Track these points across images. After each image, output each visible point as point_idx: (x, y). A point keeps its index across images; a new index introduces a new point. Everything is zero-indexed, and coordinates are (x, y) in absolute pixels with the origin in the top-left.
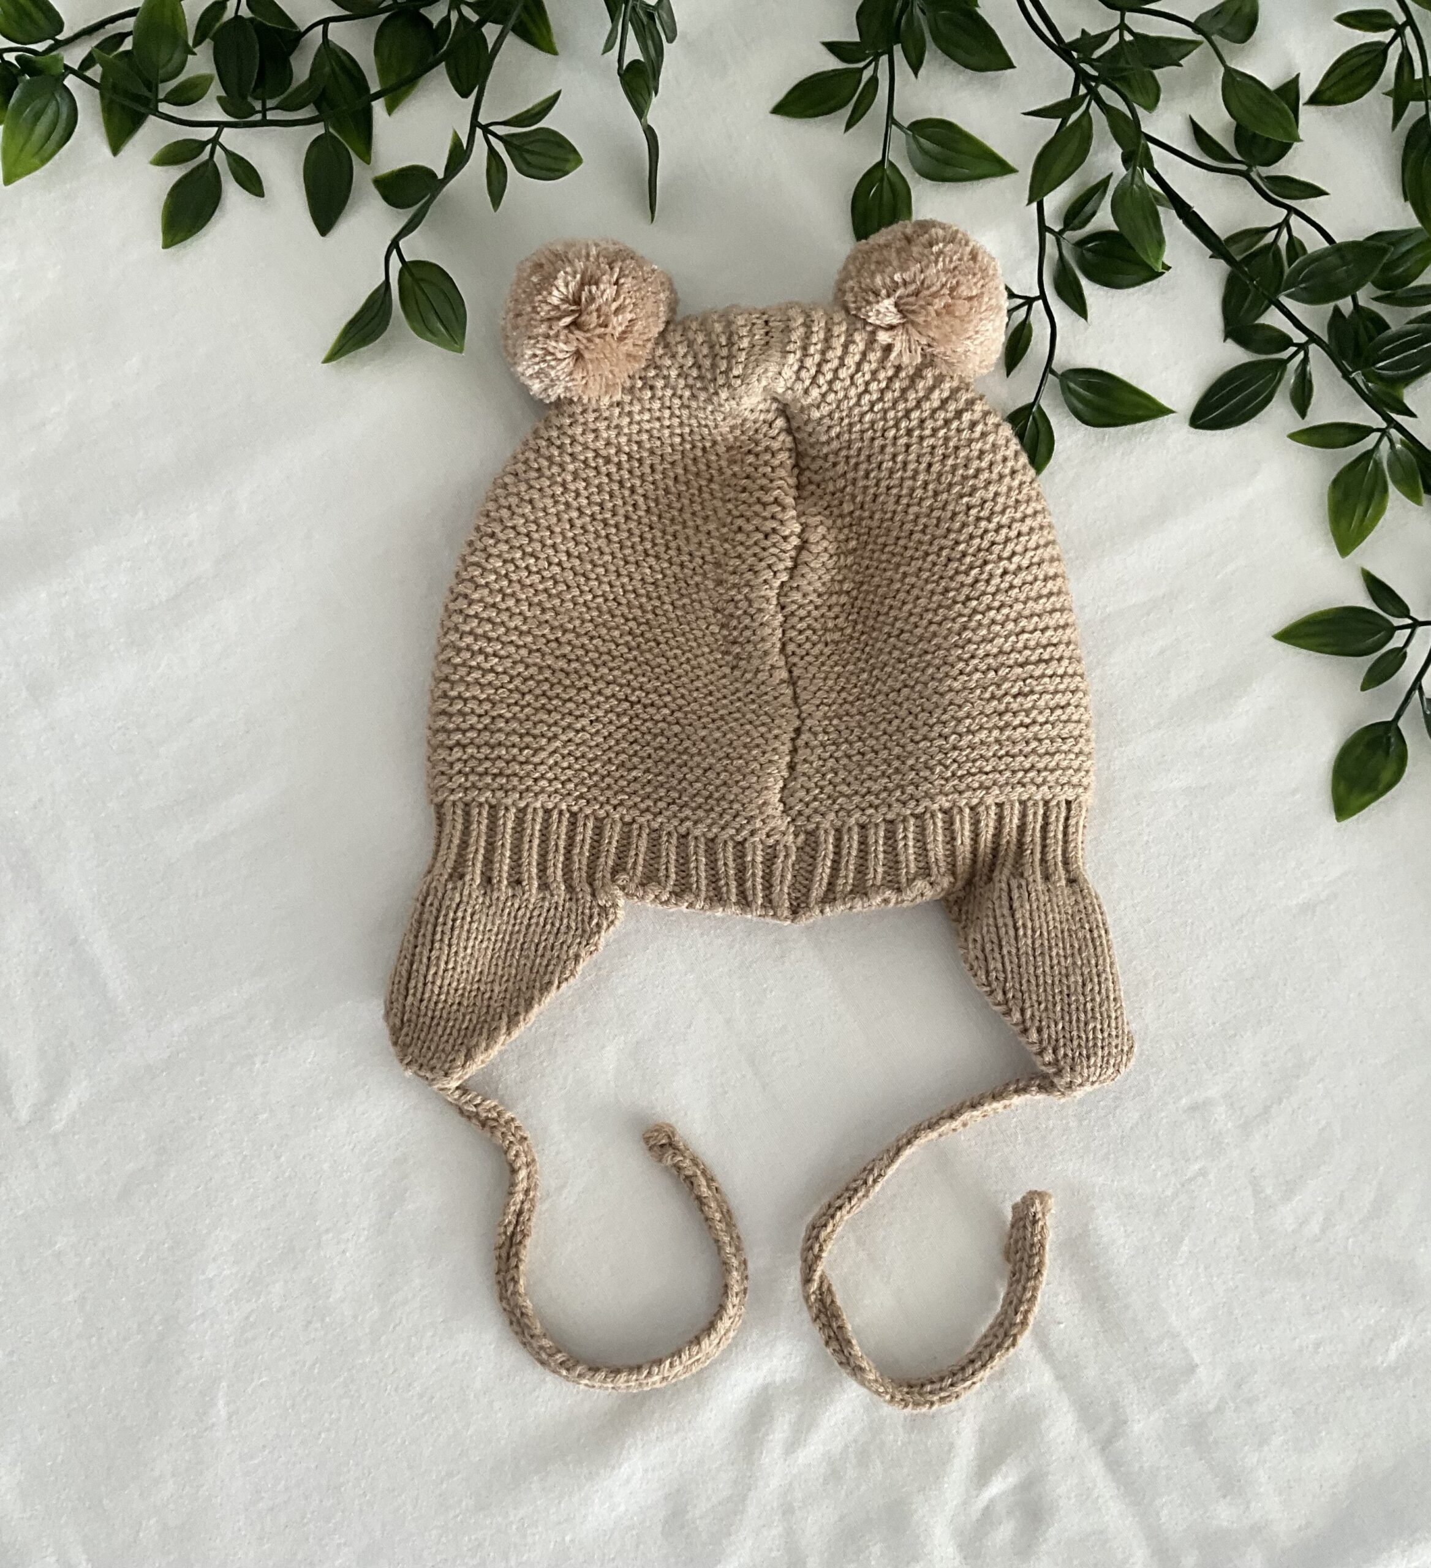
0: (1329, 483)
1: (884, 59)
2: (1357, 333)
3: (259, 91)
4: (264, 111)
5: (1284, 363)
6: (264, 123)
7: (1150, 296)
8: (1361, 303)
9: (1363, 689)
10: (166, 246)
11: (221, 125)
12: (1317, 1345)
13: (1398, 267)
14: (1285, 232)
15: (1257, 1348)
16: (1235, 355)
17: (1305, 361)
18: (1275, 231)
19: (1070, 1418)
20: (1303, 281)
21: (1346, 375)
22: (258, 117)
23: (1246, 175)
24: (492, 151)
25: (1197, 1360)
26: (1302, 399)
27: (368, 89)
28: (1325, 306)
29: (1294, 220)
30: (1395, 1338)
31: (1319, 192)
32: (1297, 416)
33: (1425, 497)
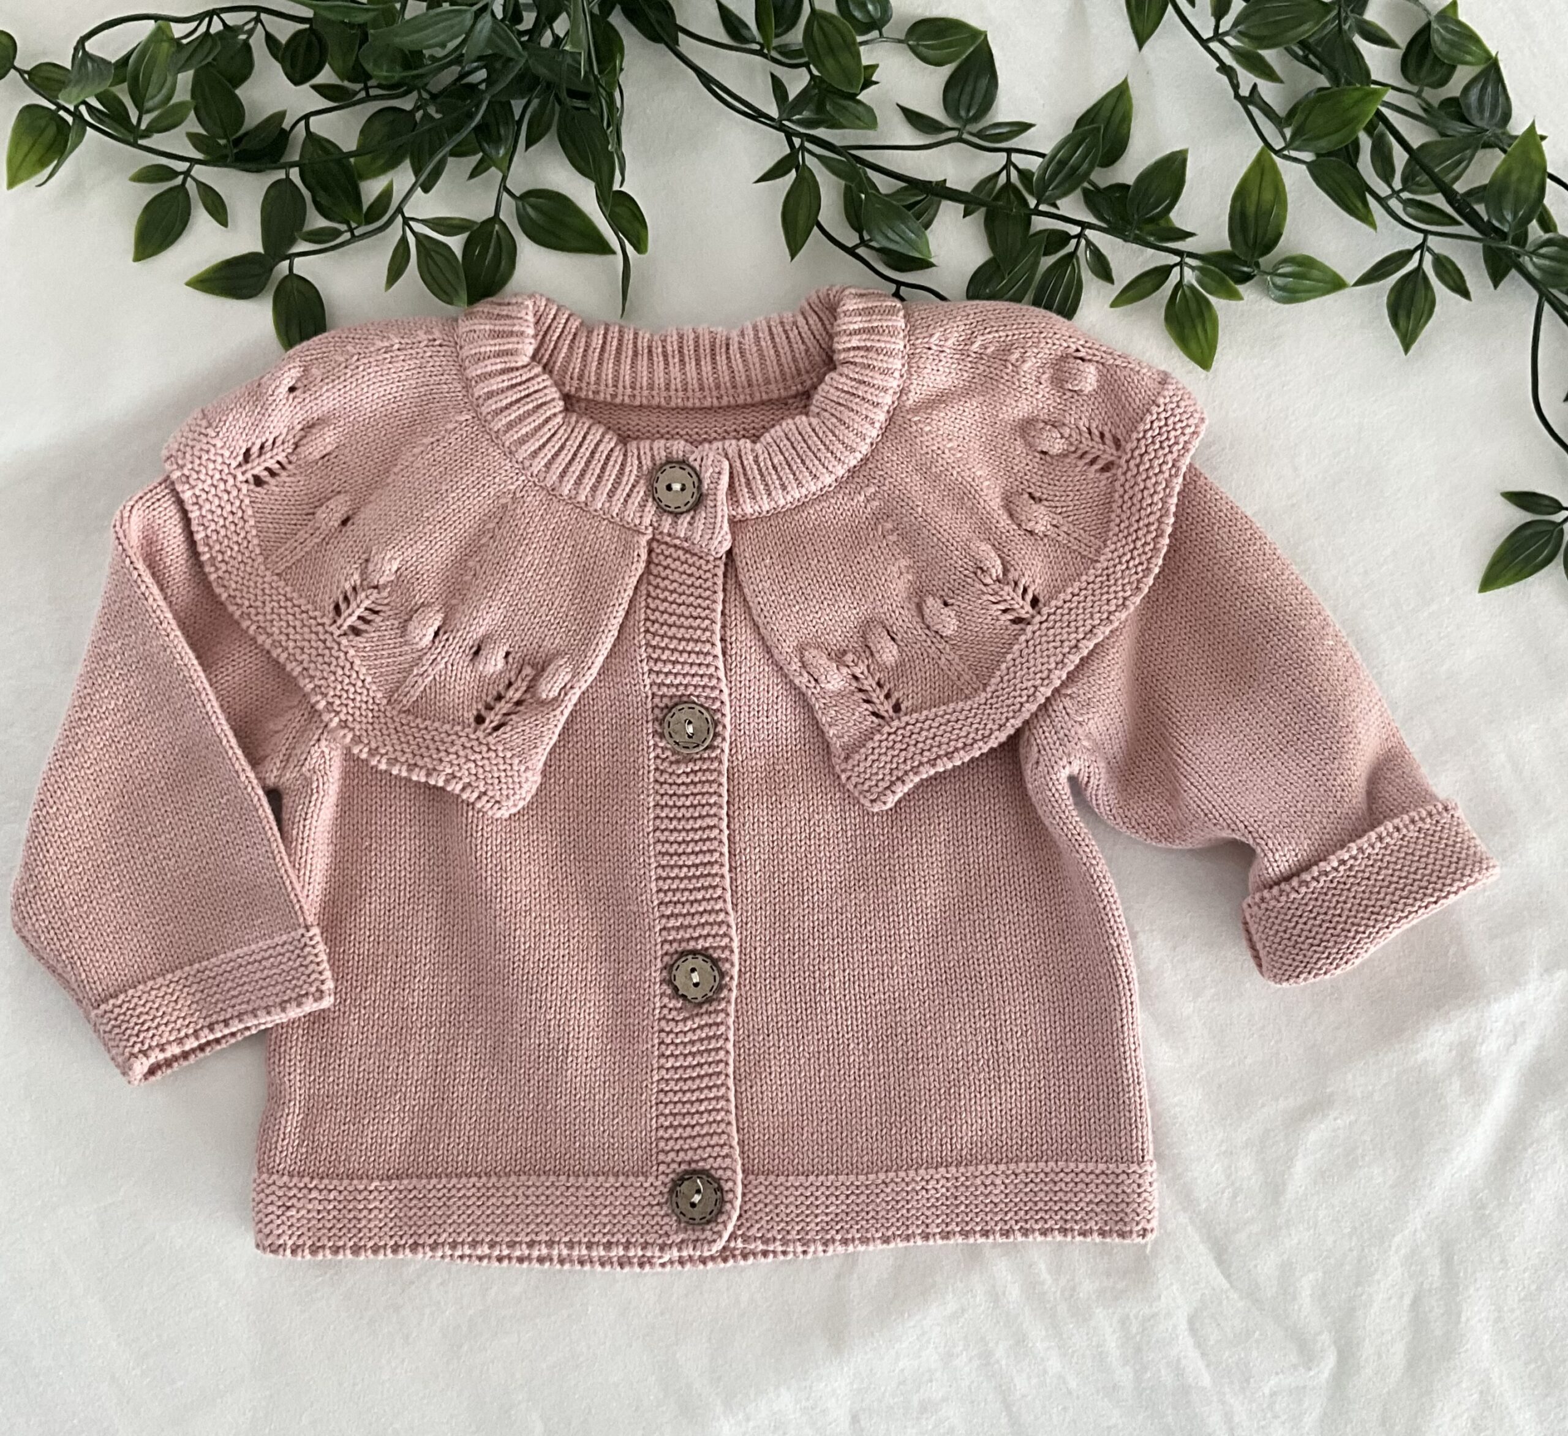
5: (1072, 255)
8: (1099, 183)
14: (1012, 169)
17: (1089, 243)
18: (1005, 172)
21: (1127, 239)
26: (1103, 270)
28: (1074, 194)
29: (1015, 157)
32: (1109, 285)
33: (1241, 288)
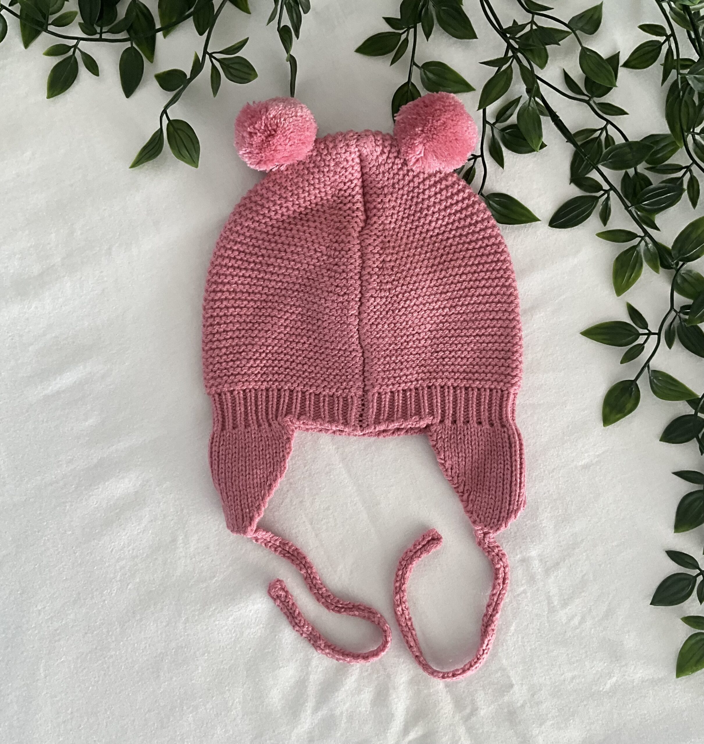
0: (614, 259)
1: (412, 30)
2: (635, 186)
3: (100, 23)
4: (101, 33)
5: (597, 198)
6: (100, 40)
7: (535, 159)
8: (639, 171)
9: (622, 363)
10: (49, 97)
11: (79, 39)
12: (573, 678)
13: (659, 153)
14: (604, 132)
15: (544, 678)
16: (575, 192)
17: (608, 198)
18: (599, 132)
19: (451, 706)
20: (610, 159)
21: (627, 207)
22: (97, 36)
23: (587, 102)
24: (213, 66)
25: (514, 682)
26: (605, 217)
27: (154, 26)
28: (620, 171)
29: (609, 127)
30: (610, 678)
31: (623, 113)
32: (602, 225)
33: (661, 269)
